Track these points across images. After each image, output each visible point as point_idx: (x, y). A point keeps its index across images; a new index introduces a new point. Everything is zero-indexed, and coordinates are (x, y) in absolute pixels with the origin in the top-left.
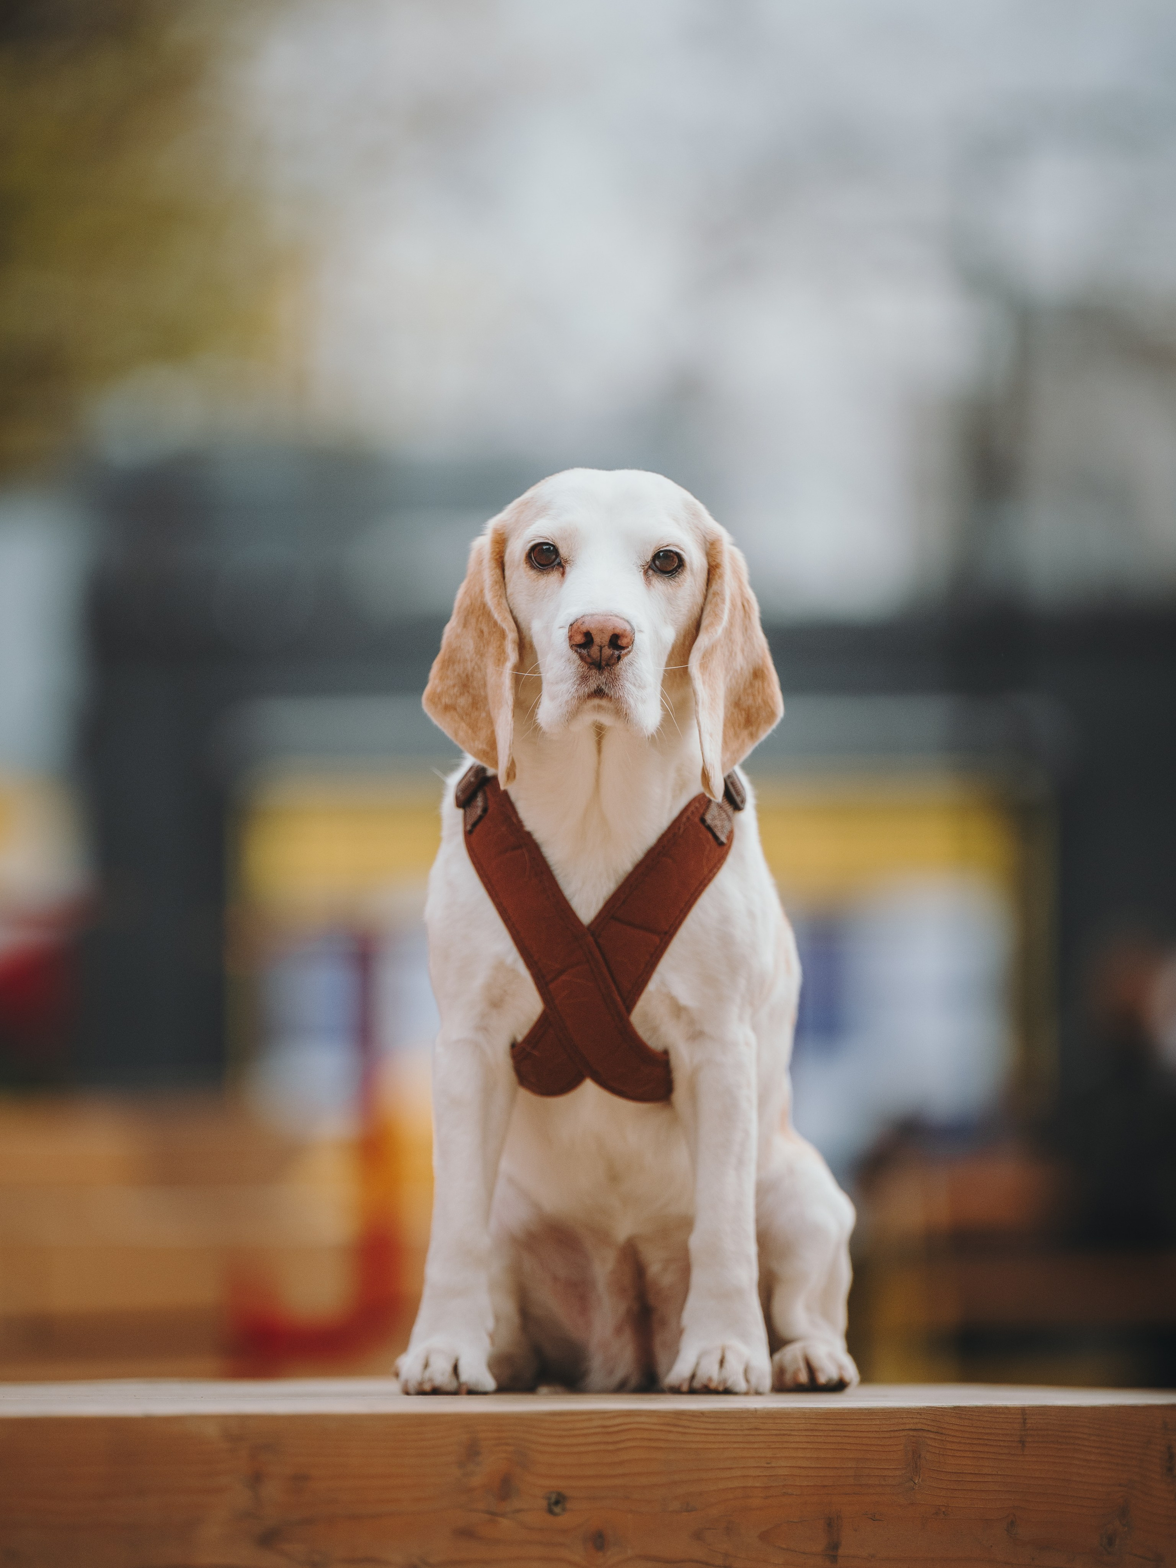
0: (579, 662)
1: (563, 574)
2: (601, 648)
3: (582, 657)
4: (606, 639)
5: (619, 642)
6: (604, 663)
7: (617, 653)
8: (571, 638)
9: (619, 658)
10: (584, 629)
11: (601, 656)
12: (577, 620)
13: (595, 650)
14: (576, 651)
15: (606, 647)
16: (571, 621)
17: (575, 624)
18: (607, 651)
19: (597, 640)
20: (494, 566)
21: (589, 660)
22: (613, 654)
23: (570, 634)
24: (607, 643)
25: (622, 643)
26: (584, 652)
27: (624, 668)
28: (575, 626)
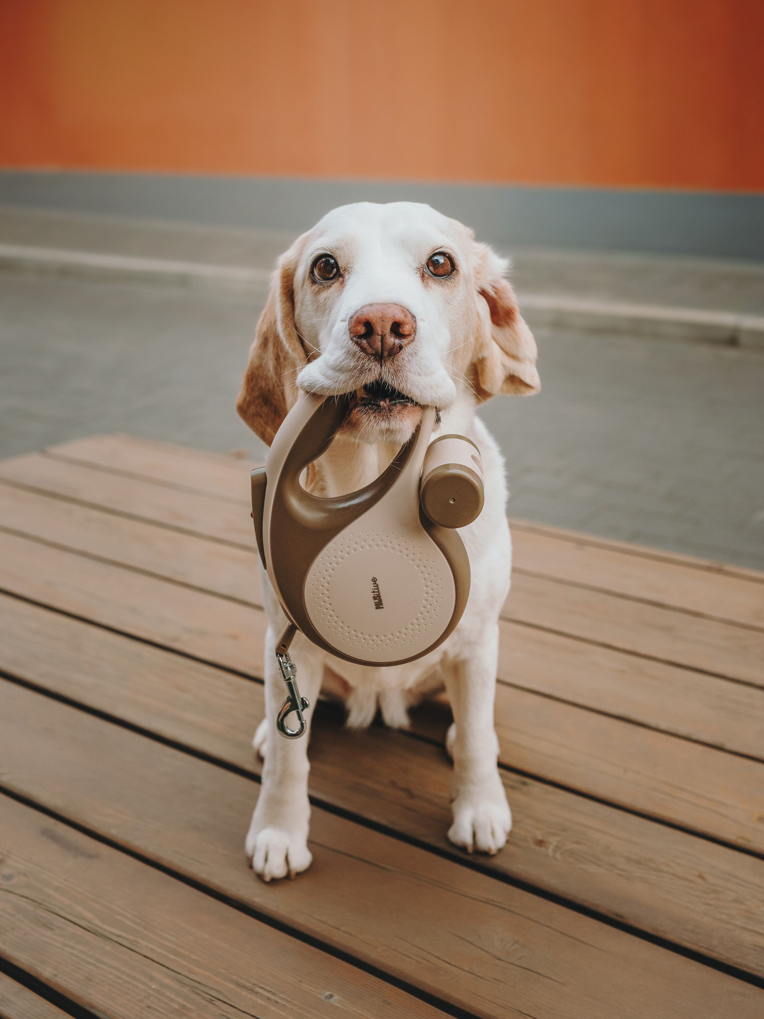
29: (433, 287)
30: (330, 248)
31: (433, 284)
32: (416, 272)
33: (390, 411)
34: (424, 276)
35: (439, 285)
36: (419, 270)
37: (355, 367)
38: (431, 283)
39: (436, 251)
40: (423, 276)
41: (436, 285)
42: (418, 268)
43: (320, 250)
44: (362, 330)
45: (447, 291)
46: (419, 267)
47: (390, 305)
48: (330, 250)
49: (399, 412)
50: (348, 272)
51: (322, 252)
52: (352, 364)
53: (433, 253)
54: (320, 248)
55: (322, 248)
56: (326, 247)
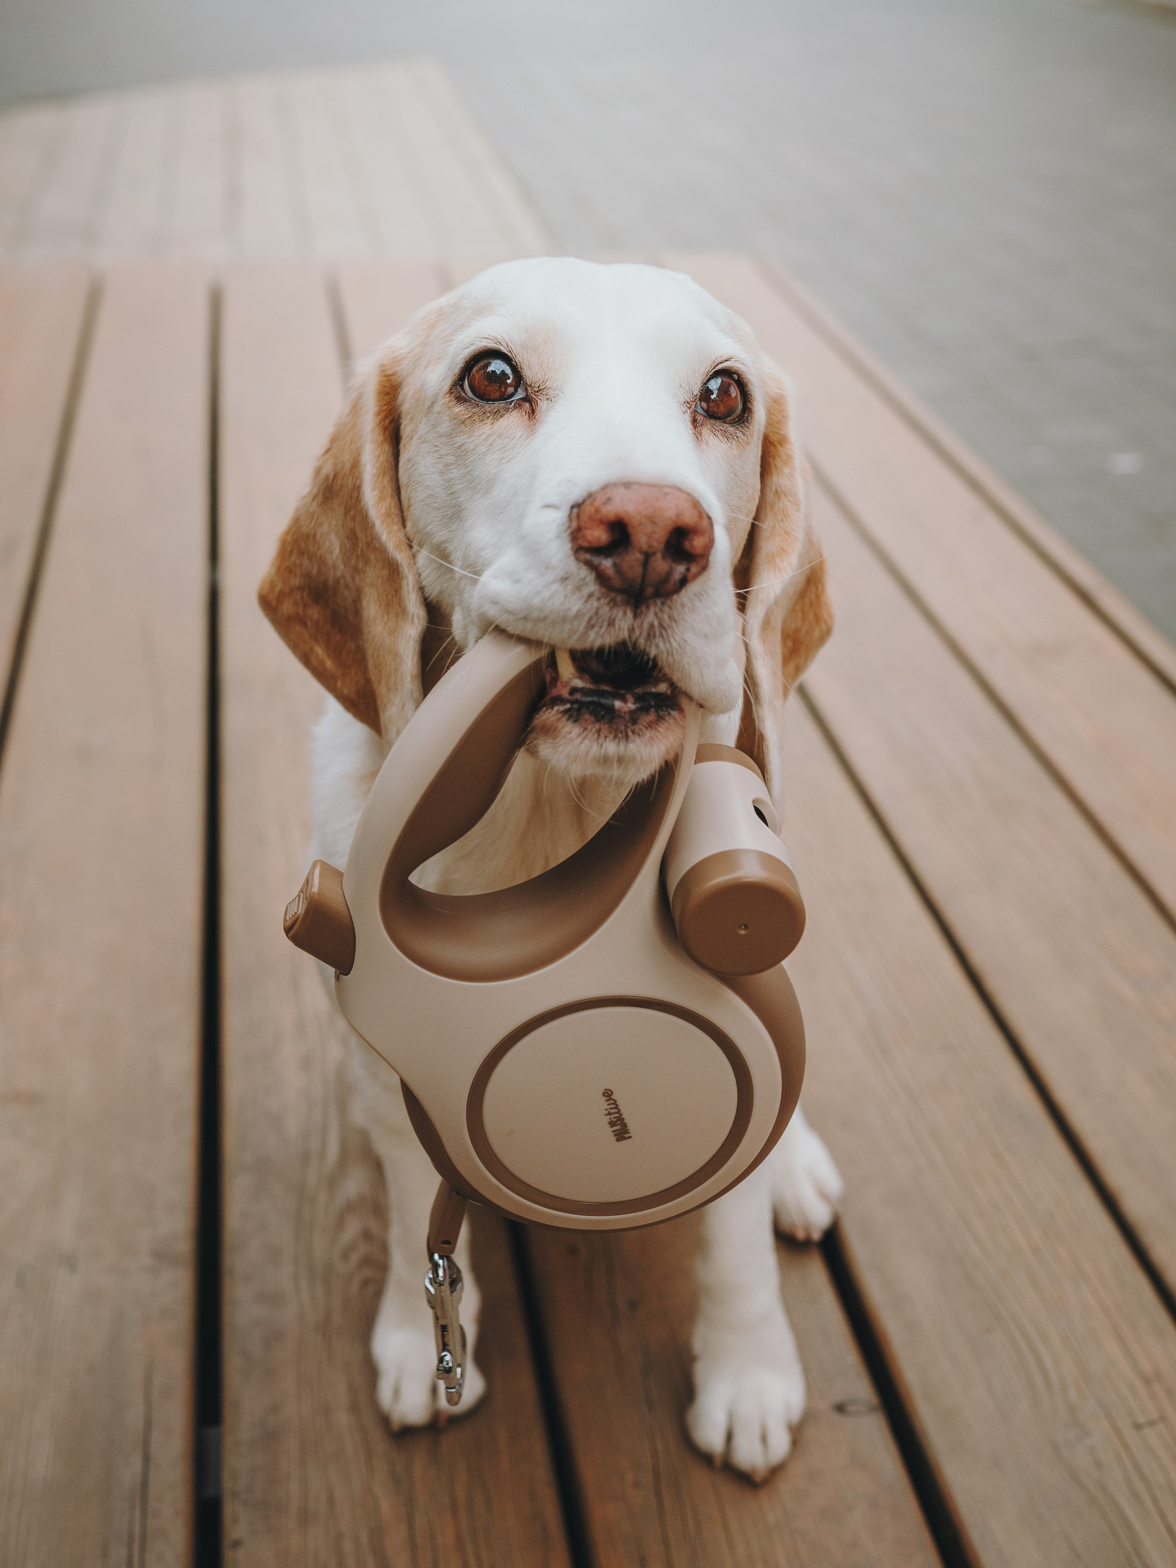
0: (592, 586)
1: (533, 412)
2: (648, 556)
3: (601, 578)
4: (660, 535)
5: (687, 544)
6: (650, 591)
7: (680, 569)
8: (576, 535)
9: (684, 582)
10: (611, 510)
11: (644, 574)
12: (590, 495)
13: (632, 560)
14: (589, 564)
15: (659, 555)
16: (576, 494)
17: (588, 502)
18: (660, 565)
19: (641, 539)
20: (381, 438)
21: (617, 582)
22: (669, 574)
23: (574, 525)
24: (662, 546)
25: (693, 546)
26: (607, 564)
27: (689, 604)
28: (588, 509)
29: (710, 442)
30: (509, 342)
31: (712, 437)
32: (684, 409)
33: (634, 721)
34: (697, 420)
35: (722, 438)
36: (689, 405)
37: (578, 615)
38: (706, 432)
39: (720, 367)
40: (694, 421)
41: (717, 438)
42: (688, 402)
43: (488, 341)
44: (599, 535)
45: (735, 451)
46: (689, 400)
47: (668, 490)
48: (508, 346)
49: (650, 726)
50: (546, 396)
51: (492, 345)
52: (574, 609)
53: (714, 370)
54: (487, 337)
55: (492, 338)
56: (500, 337)
